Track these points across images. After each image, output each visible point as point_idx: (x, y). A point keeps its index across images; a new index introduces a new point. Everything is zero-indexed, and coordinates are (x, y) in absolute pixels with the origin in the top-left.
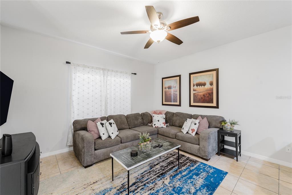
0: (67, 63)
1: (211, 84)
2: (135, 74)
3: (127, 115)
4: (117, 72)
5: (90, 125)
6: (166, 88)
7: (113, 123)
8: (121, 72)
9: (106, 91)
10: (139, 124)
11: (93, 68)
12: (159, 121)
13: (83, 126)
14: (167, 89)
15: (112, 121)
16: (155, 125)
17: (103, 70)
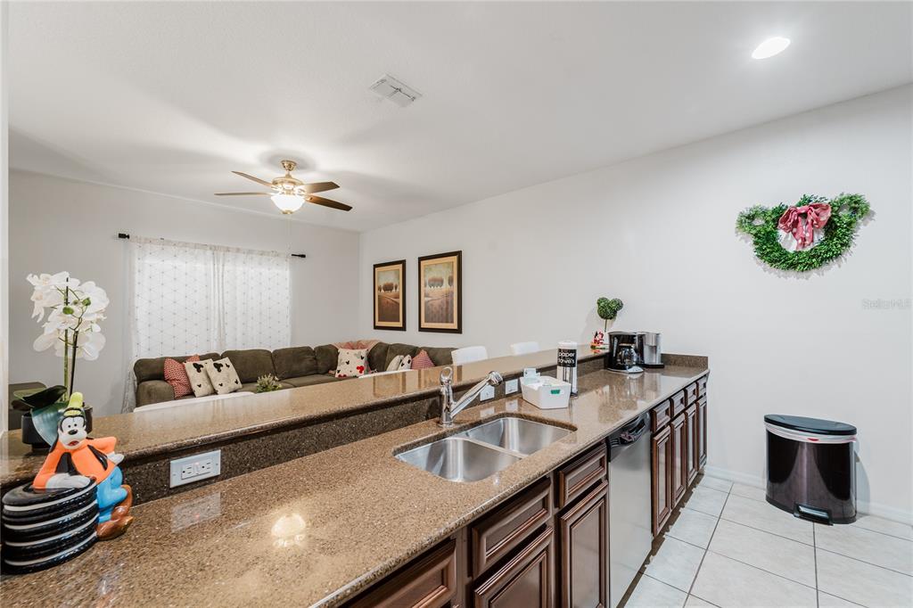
0: (122, 236)
1: (451, 281)
2: (303, 256)
3: (275, 351)
4: (250, 252)
5: (172, 370)
6: (380, 289)
7: (225, 366)
8: (262, 254)
9: (221, 297)
10: (304, 370)
11: (186, 245)
12: (348, 363)
13: (156, 371)
14: (382, 291)
15: (226, 361)
16: (339, 372)
17: (214, 249)
